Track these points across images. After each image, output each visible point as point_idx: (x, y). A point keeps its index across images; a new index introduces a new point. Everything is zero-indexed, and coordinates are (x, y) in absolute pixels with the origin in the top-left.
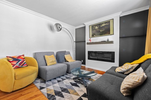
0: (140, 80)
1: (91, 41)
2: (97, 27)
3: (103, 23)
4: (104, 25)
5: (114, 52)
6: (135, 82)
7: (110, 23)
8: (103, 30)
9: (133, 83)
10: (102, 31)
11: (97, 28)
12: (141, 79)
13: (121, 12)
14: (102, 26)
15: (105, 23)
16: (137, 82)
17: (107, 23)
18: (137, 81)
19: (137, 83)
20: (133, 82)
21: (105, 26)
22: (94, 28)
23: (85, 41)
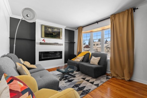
2: (50, 29)
3: (55, 28)
4: (56, 30)
7: (60, 30)
10: (55, 35)
13: (66, 26)
17: (58, 30)
22: (47, 29)
23: (35, 40)
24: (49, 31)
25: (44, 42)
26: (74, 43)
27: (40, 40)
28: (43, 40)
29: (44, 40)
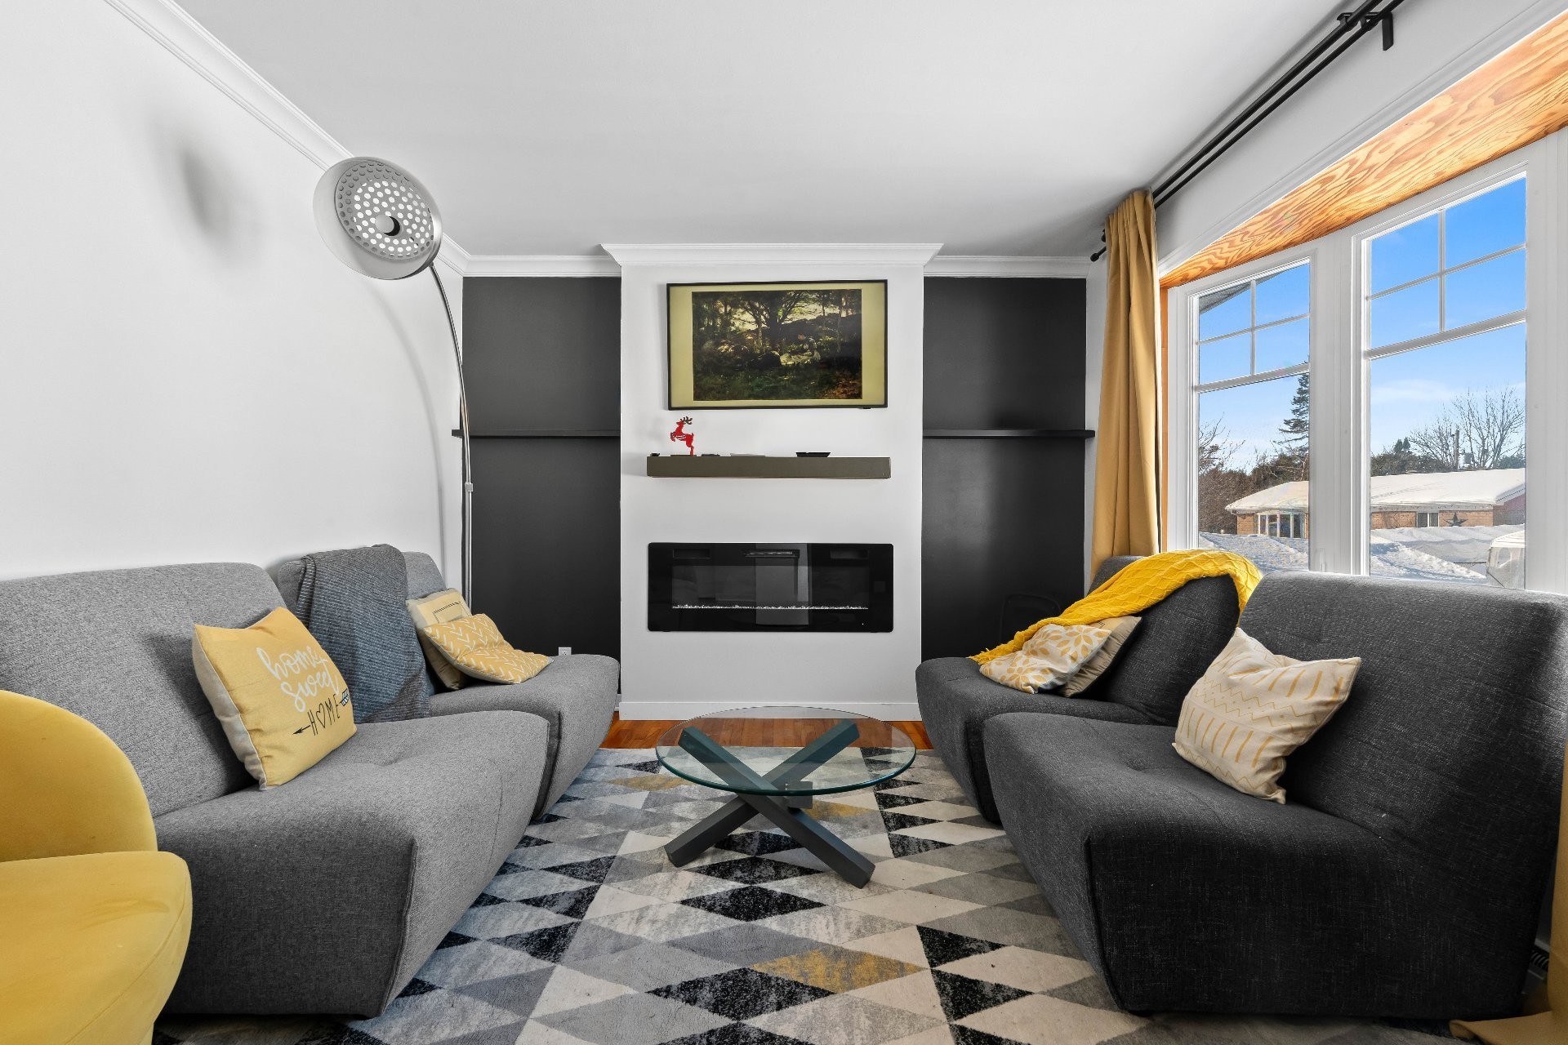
0: (1343, 686)
1: (689, 439)
2: (748, 316)
3: (799, 297)
4: (809, 311)
5: (887, 550)
6: (1320, 704)
7: (859, 307)
8: (805, 358)
9: (1315, 716)
10: (796, 367)
11: (745, 321)
12: (1345, 680)
13: (939, 246)
14: (795, 316)
15: (825, 297)
16: (1327, 704)
17: (838, 303)
18: (1329, 699)
19: (1330, 708)
20: (1312, 710)
21: (819, 320)
22: (714, 314)
23: (616, 439)
24: (739, 336)
25: (680, 448)
26: (1080, 437)
27: (656, 435)
28: (677, 434)
29: (686, 430)
